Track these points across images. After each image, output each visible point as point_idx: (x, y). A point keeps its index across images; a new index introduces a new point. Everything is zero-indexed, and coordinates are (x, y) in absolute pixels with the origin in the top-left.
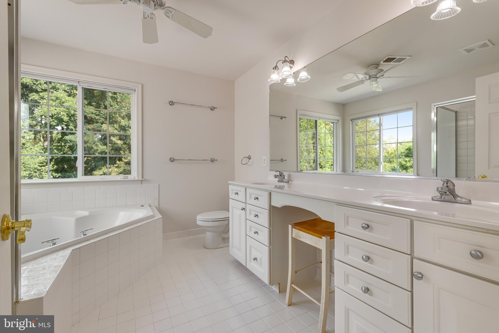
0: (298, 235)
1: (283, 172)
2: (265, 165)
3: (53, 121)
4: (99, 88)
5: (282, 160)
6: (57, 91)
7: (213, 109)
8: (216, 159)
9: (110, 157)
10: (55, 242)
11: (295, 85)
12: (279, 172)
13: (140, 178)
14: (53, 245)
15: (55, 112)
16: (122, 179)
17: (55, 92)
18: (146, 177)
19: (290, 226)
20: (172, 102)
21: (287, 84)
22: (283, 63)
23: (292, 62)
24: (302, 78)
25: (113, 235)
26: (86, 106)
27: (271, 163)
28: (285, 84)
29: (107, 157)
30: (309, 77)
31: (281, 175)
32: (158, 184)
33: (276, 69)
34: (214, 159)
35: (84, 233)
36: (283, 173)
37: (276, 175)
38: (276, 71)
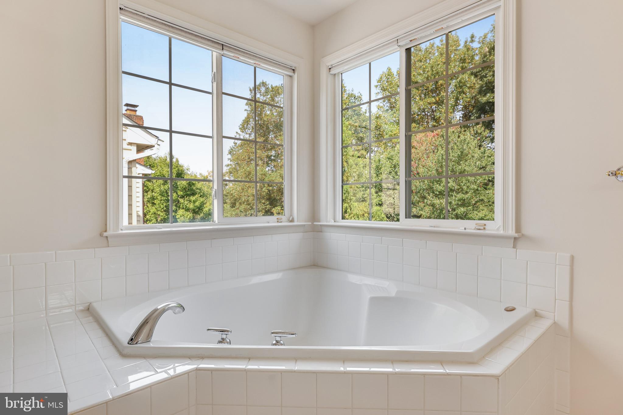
4: (430, 34)
13: (512, 232)
18: (528, 229)
32: (569, 255)
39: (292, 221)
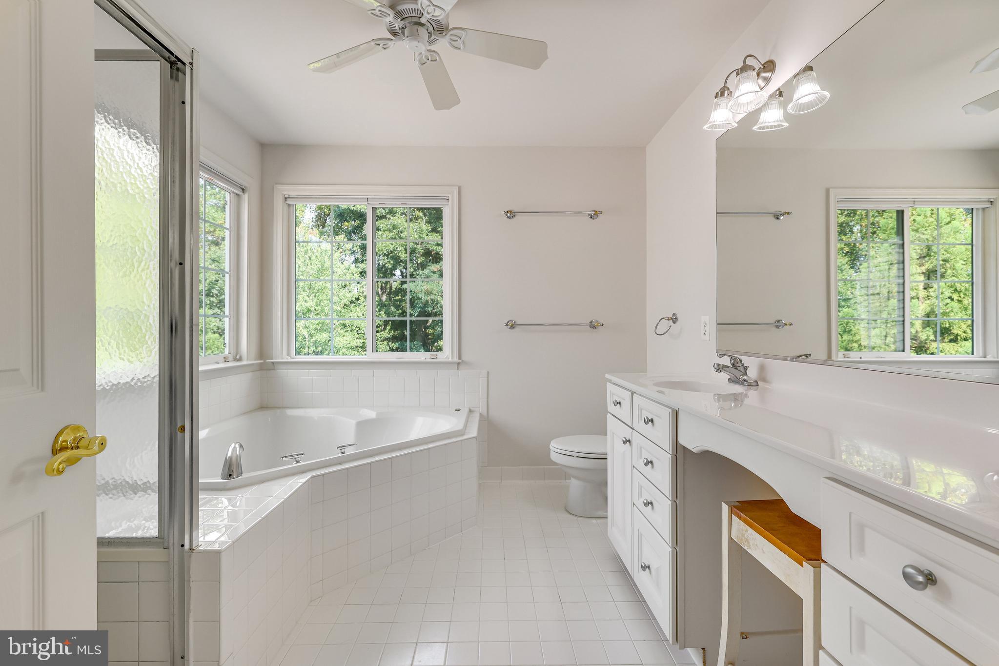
0: (743, 535)
1: (741, 357)
2: (707, 337)
3: (389, 262)
4: (395, 204)
5: (778, 324)
6: (395, 216)
7: (594, 215)
8: (602, 322)
9: (411, 321)
10: (299, 459)
11: (786, 125)
12: (729, 358)
13: (456, 359)
14: (296, 463)
15: (391, 248)
16: (427, 359)
17: (392, 218)
18: (465, 358)
19: (725, 508)
20: (510, 212)
21: (763, 128)
22: (738, 74)
23: (770, 66)
24: (800, 101)
25: (379, 461)
26: (429, 234)
27: (719, 331)
28: (755, 128)
29: (407, 320)
30: (827, 94)
31: (736, 365)
32: (486, 371)
33: (722, 95)
34: (597, 322)
35: (343, 451)
36: (741, 361)
37: (719, 365)
38: (724, 101)
39: (240, 359)
